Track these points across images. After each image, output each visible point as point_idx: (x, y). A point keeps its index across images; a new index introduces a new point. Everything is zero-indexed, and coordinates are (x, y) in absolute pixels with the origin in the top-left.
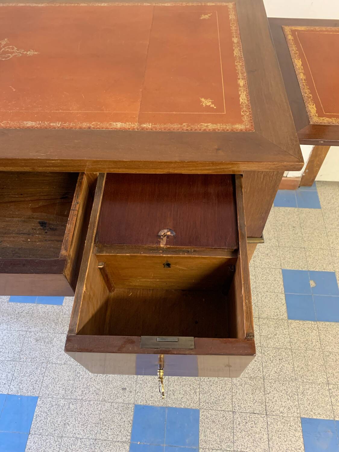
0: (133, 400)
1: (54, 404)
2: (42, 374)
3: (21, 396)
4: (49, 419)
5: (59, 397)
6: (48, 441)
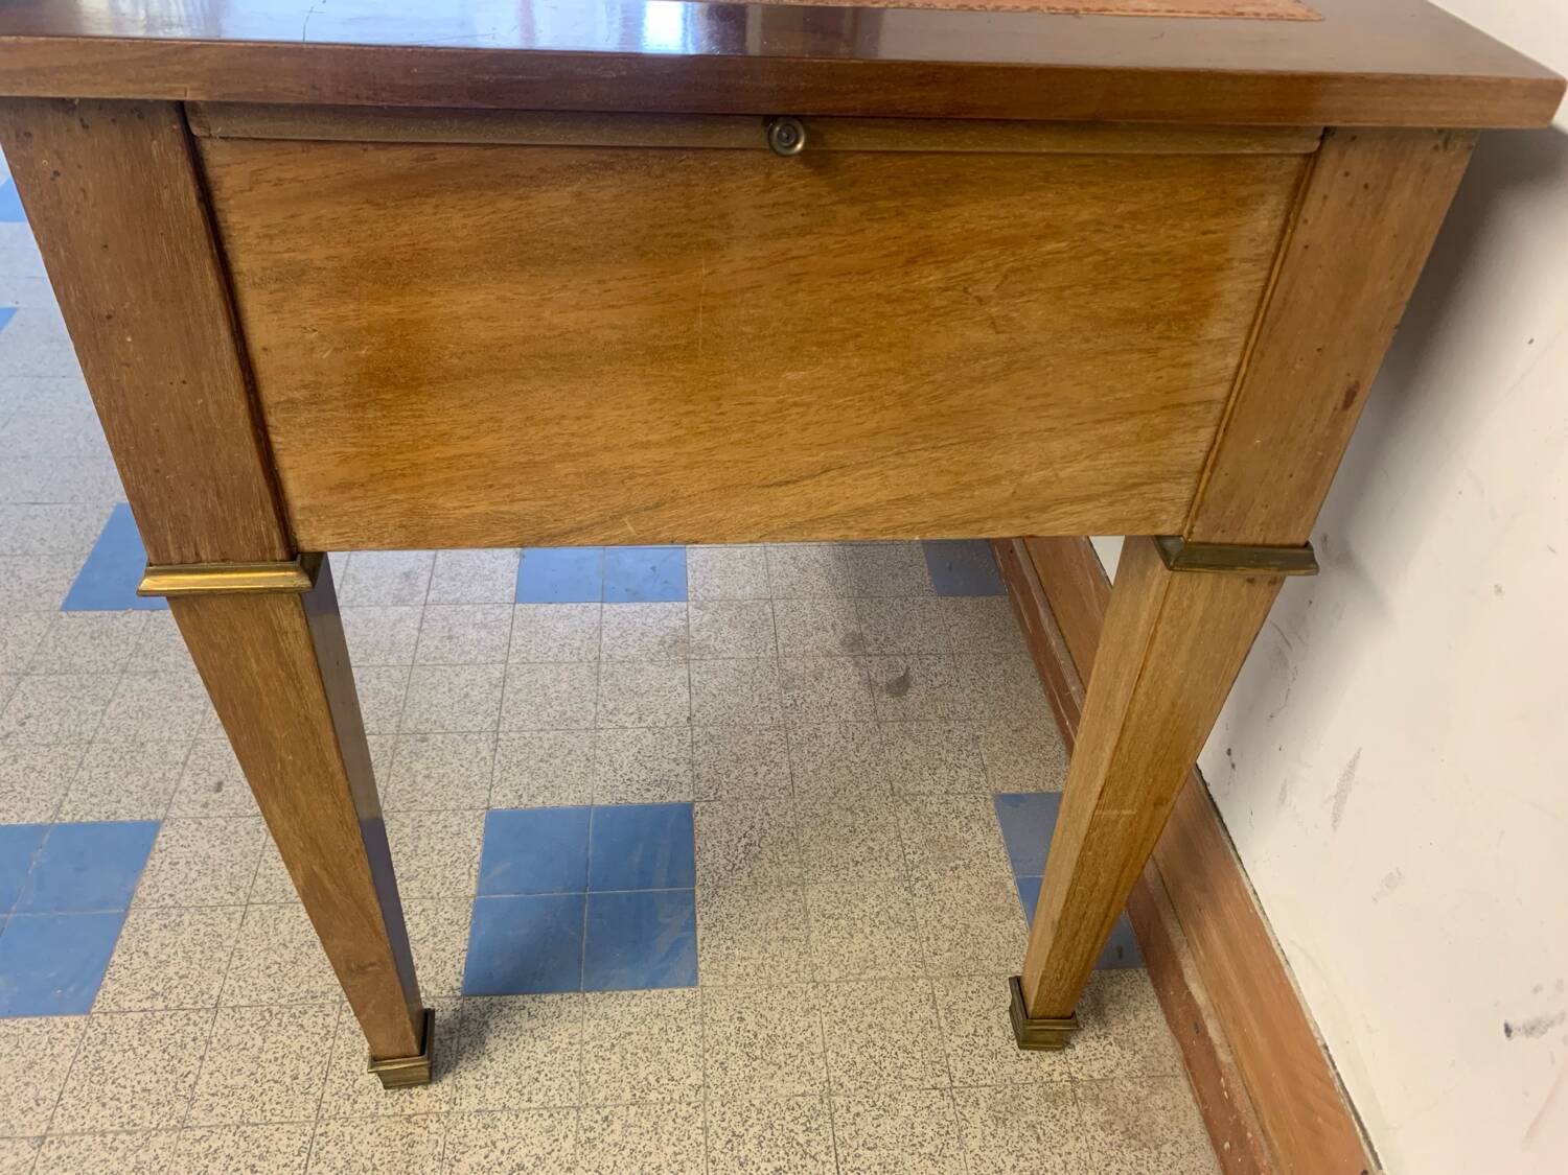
0: (179, 813)
6: (123, 647)
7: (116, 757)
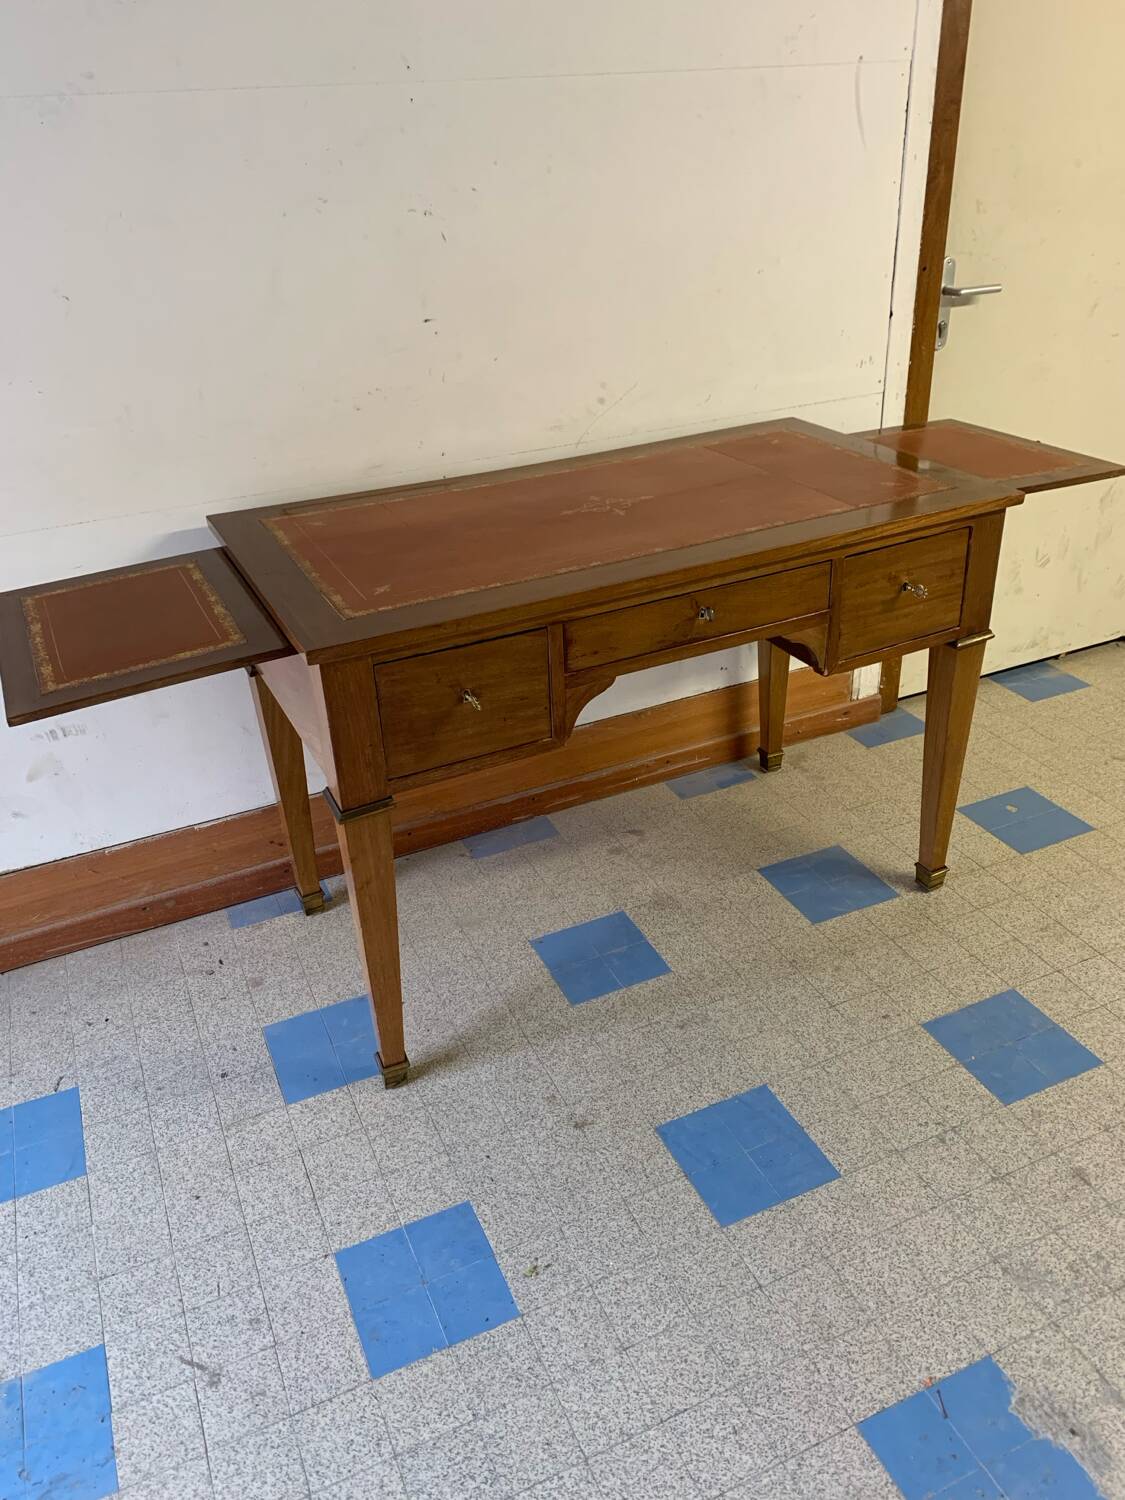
0: (911, 1021)
1: (799, 1080)
2: (739, 1059)
3: (735, 1098)
4: (813, 1098)
5: (797, 1070)
6: (840, 1121)
7: (907, 1067)
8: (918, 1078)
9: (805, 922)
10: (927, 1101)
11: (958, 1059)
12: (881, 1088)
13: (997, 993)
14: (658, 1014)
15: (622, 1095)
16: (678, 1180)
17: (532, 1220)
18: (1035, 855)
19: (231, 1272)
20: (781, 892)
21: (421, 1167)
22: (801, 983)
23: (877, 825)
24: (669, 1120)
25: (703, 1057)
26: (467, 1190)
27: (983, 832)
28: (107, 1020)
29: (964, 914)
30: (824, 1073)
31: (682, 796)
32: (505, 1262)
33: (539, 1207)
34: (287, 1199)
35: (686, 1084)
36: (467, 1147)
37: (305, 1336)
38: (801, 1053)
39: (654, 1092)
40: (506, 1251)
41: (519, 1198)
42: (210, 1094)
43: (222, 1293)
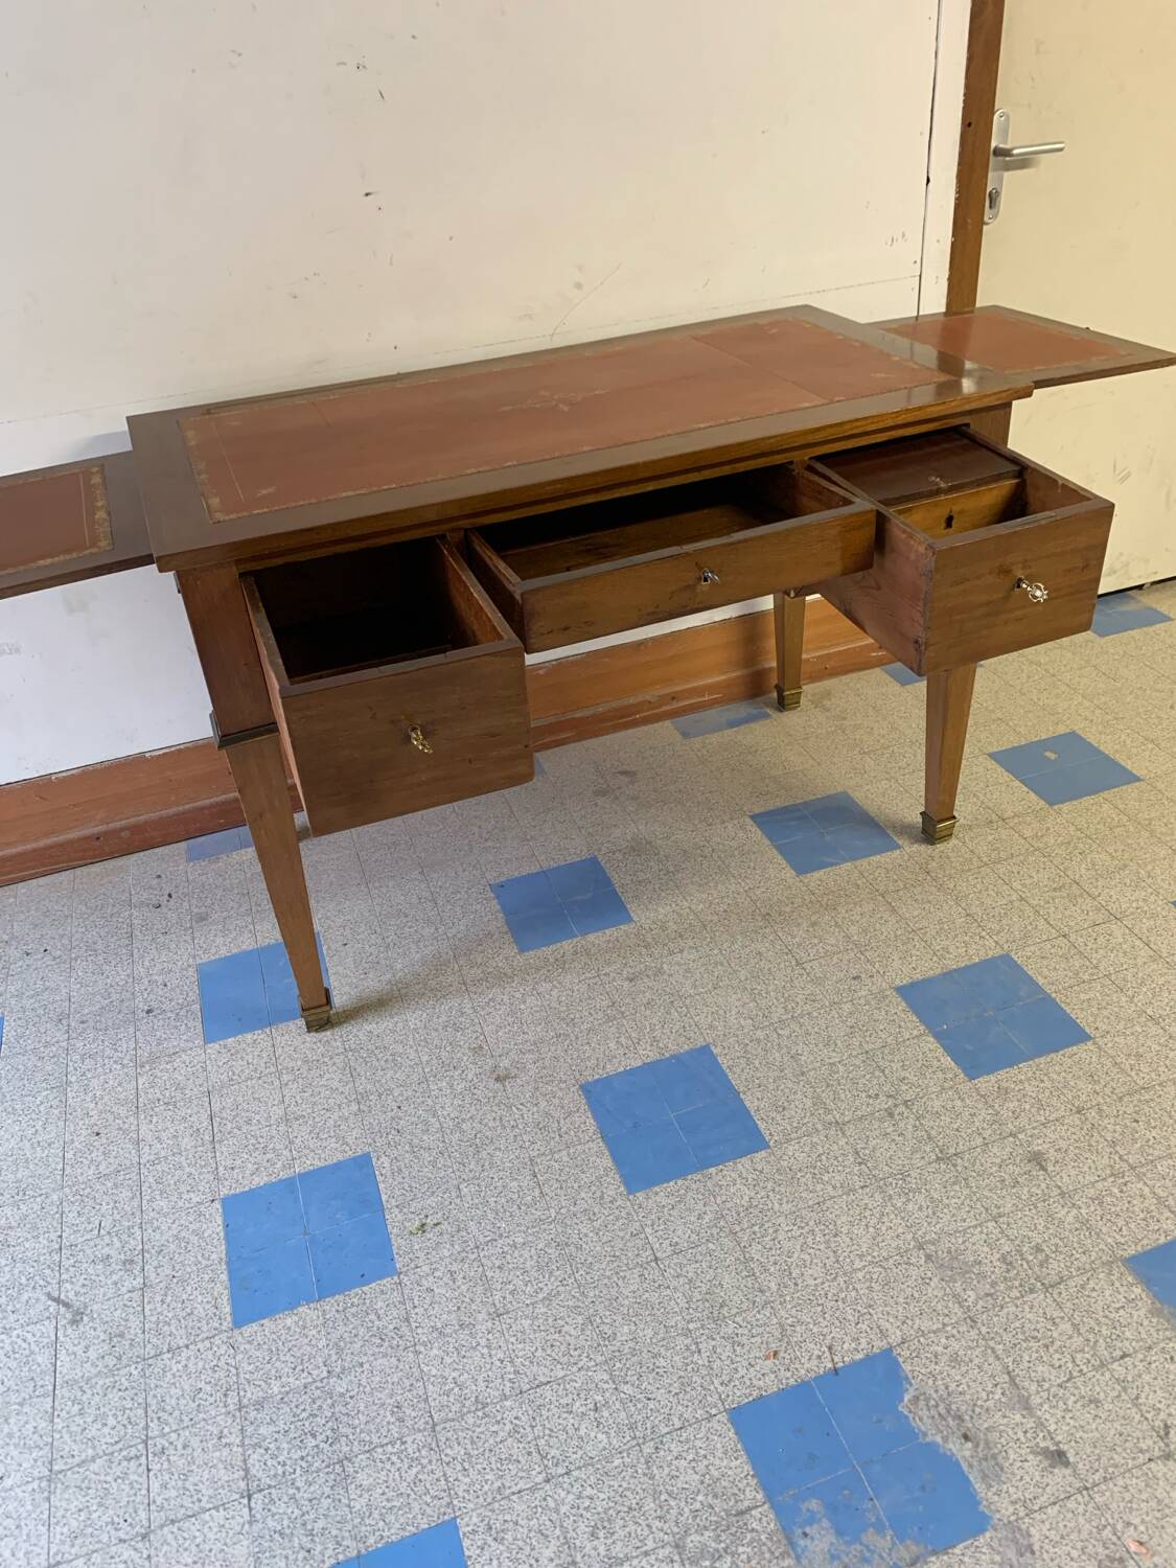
0: (884, 984)
1: (746, 1041)
2: (685, 1016)
4: (757, 1062)
6: (781, 1088)
7: (868, 1033)
8: (878, 1045)
9: (789, 873)
10: (883, 1071)
11: (927, 1026)
12: (834, 1054)
13: (990, 956)
14: (609, 964)
15: (553, 1049)
16: (593, 1141)
17: (430, 1175)
18: (1065, 807)
19: (115, 1212)
20: (770, 839)
21: (328, 1114)
22: (771, 938)
23: (894, 770)
24: (597, 1077)
25: (648, 1012)
26: (370, 1141)
27: (1011, 780)
28: (45, 951)
29: (969, 870)
30: (775, 1036)
31: (685, 735)
32: (394, 1218)
33: (441, 1162)
34: (186, 1140)
35: (623, 1040)
36: (380, 1095)
37: (175, 1280)
38: (754, 1012)
39: (587, 1047)
40: (397, 1206)
41: (422, 1151)
42: (132, 1030)
43: (102, 1231)
